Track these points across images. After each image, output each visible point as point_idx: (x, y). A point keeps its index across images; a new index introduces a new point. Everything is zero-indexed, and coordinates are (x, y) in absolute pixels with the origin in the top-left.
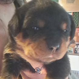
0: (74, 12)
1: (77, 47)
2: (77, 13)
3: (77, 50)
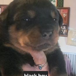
3: (62, 31)
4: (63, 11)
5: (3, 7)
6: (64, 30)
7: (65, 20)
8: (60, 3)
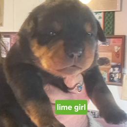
0: (106, 12)
1: (114, 70)
2: (111, 13)
4: (114, 42)
5: (13, 36)
6: (115, 74)
7: (118, 57)
8: (109, 28)
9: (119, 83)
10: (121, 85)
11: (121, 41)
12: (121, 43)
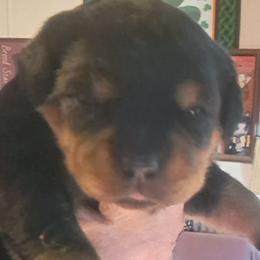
9: (247, 158)
10: (250, 162)
11: (253, 64)
12: (253, 68)
